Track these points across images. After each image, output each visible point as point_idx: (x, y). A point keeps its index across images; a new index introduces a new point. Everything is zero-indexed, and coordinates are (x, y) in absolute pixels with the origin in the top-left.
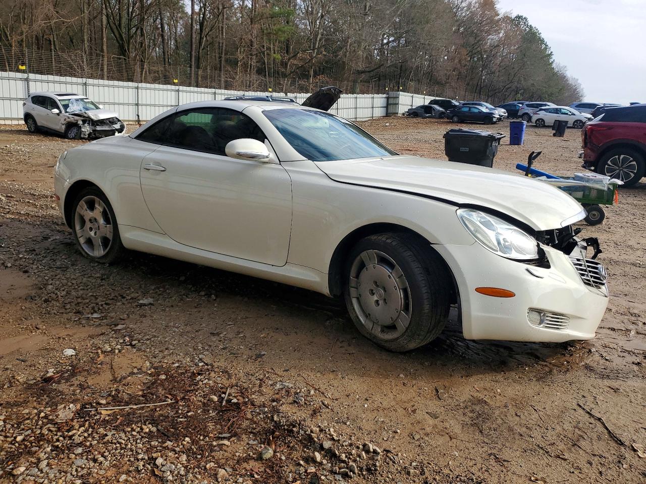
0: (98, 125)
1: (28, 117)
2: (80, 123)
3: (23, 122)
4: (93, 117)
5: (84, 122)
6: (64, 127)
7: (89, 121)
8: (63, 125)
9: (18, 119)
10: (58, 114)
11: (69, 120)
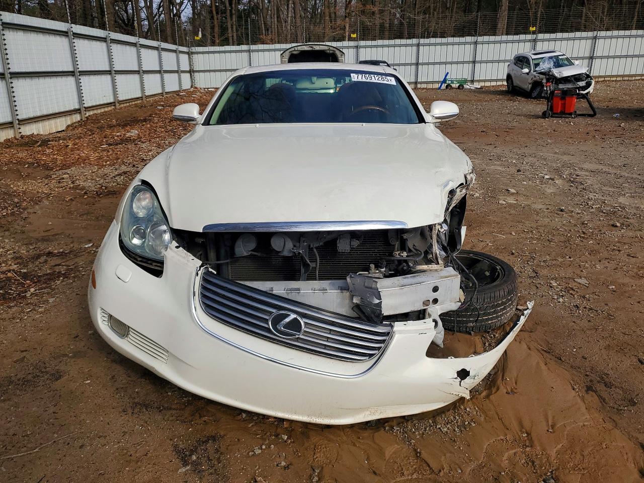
0: (561, 83)
1: (509, 77)
2: (544, 81)
3: (505, 83)
4: (556, 75)
5: (548, 80)
6: (530, 86)
7: (553, 79)
8: (530, 84)
9: (502, 80)
10: (528, 74)
11: (535, 79)
